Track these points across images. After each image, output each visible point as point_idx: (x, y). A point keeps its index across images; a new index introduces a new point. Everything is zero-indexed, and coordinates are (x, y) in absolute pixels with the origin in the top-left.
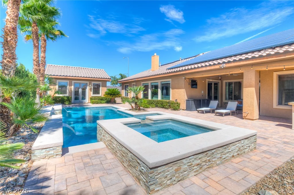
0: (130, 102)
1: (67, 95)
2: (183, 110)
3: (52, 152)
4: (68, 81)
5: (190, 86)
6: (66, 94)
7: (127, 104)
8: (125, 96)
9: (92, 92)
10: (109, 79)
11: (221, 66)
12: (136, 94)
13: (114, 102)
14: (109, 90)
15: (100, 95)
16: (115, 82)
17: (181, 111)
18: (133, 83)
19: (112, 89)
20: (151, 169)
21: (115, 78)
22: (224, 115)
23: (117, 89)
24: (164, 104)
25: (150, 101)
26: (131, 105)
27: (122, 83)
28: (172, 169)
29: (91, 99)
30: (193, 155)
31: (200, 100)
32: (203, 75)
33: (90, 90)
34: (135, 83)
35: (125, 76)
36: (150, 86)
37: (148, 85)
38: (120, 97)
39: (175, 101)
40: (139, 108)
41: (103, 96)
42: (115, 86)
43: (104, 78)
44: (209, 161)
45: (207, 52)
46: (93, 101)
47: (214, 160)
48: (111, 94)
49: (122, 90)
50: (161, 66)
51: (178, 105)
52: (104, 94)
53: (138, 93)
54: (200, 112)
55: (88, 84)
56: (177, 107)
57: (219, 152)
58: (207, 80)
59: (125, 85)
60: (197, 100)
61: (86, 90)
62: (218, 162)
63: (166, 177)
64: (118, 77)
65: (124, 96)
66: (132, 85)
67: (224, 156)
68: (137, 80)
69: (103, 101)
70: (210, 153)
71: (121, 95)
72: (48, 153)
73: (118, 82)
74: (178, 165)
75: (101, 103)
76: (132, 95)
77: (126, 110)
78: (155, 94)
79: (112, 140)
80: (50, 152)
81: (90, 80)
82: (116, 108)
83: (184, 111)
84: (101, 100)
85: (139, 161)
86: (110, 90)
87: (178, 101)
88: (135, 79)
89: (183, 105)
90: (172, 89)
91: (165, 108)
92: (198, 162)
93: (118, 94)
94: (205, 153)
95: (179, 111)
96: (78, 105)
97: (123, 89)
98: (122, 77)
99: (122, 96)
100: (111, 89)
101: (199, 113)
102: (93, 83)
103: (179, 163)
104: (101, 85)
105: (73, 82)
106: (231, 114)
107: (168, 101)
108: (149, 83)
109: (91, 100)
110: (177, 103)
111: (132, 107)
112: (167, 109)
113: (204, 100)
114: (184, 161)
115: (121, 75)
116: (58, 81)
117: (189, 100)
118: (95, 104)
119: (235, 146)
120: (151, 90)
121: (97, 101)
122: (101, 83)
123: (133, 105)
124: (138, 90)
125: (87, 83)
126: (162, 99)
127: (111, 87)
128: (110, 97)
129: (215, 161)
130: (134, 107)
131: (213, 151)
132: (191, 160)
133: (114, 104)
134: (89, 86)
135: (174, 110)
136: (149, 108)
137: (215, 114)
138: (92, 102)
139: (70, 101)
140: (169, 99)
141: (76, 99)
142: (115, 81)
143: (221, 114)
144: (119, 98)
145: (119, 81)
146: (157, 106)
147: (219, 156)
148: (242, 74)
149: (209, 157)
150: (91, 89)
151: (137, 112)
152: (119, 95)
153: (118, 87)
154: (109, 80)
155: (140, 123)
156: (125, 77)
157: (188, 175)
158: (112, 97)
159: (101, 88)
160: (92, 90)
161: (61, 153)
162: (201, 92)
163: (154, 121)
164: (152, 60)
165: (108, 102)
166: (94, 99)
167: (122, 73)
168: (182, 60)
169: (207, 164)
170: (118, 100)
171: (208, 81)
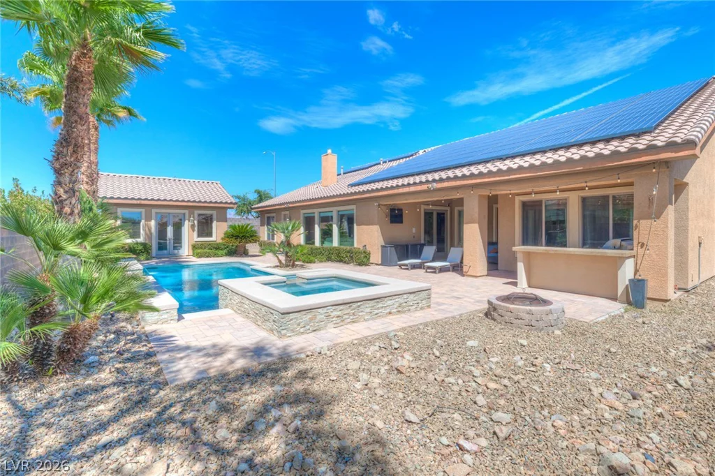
0: (275, 253)
1: (141, 240)
2: (377, 264)
3: (165, 316)
4: (143, 210)
5: (388, 220)
6: (139, 237)
7: (269, 256)
8: (269, 238)
9: (195, 234)
10: (231, 203)
11: (430, 186)
12: (287, 237)
13: (245, 253)
14: (233, 227)
15: (213, 238)
16: (245, 209)
17: (373, 267)
18: (283, 213)
19: (239, 226)
20: (282, 314)
21: (244, 199)
22: (437, 271)
23: (249, 225)
24: (342, 255)
25: (317, 249)
26: (277, 257)
27: (260, 211)
28: (306, 317)
29: (194, 247)
30: (332, 306)
31: (407, 246)
32: (406, 200)
33: (191, 230)
34: (287, 212)
35: (268, 194)
36: (317, 219)
37: (314, 217)
38: (256, 241)
39: (361, 248)
40: (293, 262)
41: (219, 241)
42: (244, 217)
43: (221, 203)
44: (353, 314)
45: (433, 148)
46: (199, 251)
47: (360, 314)
48: (237, 237)
49: (261, 228)
50: (344, 173)
51: (367, 255)
52: (223, 236)
53: (291, 235)
54: (403, 267)
55: (187, 216)
56: (365, 260)
57: (367, 306)
58: (423, 207)
59: (267, 215)
60: (402, 246)
61: (183, 228)
62: (366, 318)
63: (299, 324)
64: (253, 197)
65: (266, 239)
66: (282, 217)
67: (376, 311)
68: (291, 205)
69: (220, 252)
70: (354, 305)
71: (259, 237)
72: (161, 318)
73: (252, 209)
74: (313, 314)
75: (215, 255)
76: (280, 238)
77: (268, 267)
78: (327, 234)
79: (242, 301)
80: (163, 317)
81: (191, 207)
82: (249, 265)
83: (377, 267)
84: (215, 249)
85: (272, 311)
86: (235, 227)
87: (368, 249)
88: (287, 203)
89: (376, 256)
90: (357, 225)
91: (345, 262)
92: (339, 313)
93: (251, 236)
94: (348, 305)
95: (368, 267)
96: (168, 261)
97: (262, 225)
98: (262, 197)
99: (261, 239)
100: (237, 225)
101: (401, 268)
102: (197, 212)
103: (314, 312)
104: (215, 217)
105: (154, 211)
106: (451, 269)
107: (349, 248)
108: (316, 213)
109: (193, 251)
110: (365, 252)
111: (280, 261)
112: (348, 263)
113: (414, 246)
114: (319, 310)
115: (258, 192)
116: (120, 210)
117: (385, 247)
118: (203, 259)
119: (394, 301)
120: (319, 226)
121: (208, 251)
122: (214, 213)
123: (282, 258)
124: (290, 228)
125: (184, 214)
126: (341, 245)
127: (235, 220)
128: (235, 243)
129: (362, 316)
130: (284, 262)
131: (359, 304)
132: (329, 311)
133: (243, 257)
134: (189, 221)
135: (360, 264)
136: (315, 262)
137: (424, 271)
138: (197, 254)
139: (148, 253)
140: (353, 245)
141: (162, 247)
142: (244, 206)
143: (434, 270)
144: (254, 244)
145: (254, 206)
146: (329, 259)
147: (368, 310)
148: (462, 199)
149: (354, 309)
150: (193, 226)
151: (288, 271)
152: (254, 238)
153: (252, 221)
154: (232, 206)
155: (285, 282)
156: (268, 197)
157: (326, 326)
158: (240, 242)
159: (214, 224)
160: (196, 229)
161: (177, 317)
162: (411, 230)
163: (308, 279)
164: (324, 163)
165: (231, 253)
166: (201, 248)
167: (262, 189)
168: (386, 162)
169: (351, 317)
170: (252, 248)
171: (425, 210)
